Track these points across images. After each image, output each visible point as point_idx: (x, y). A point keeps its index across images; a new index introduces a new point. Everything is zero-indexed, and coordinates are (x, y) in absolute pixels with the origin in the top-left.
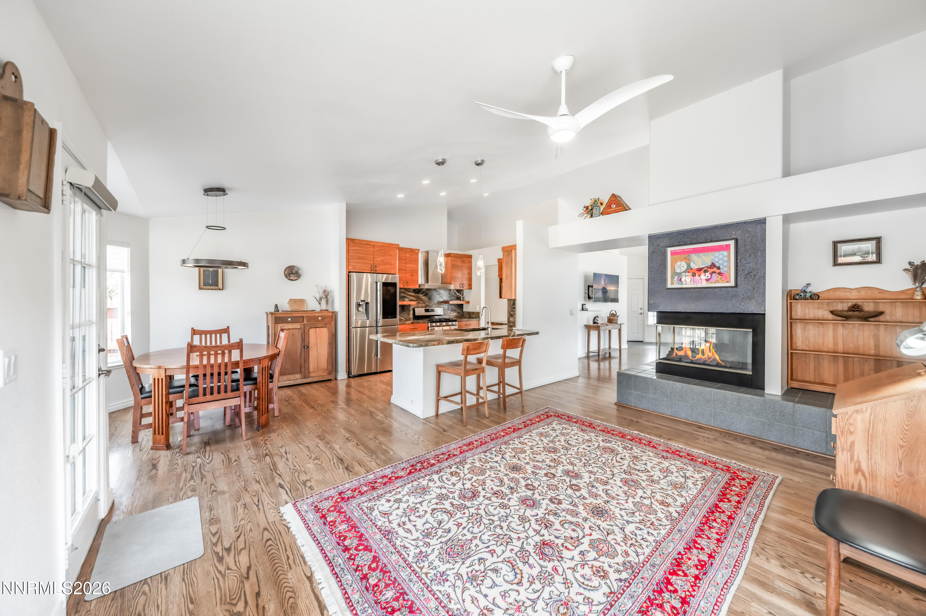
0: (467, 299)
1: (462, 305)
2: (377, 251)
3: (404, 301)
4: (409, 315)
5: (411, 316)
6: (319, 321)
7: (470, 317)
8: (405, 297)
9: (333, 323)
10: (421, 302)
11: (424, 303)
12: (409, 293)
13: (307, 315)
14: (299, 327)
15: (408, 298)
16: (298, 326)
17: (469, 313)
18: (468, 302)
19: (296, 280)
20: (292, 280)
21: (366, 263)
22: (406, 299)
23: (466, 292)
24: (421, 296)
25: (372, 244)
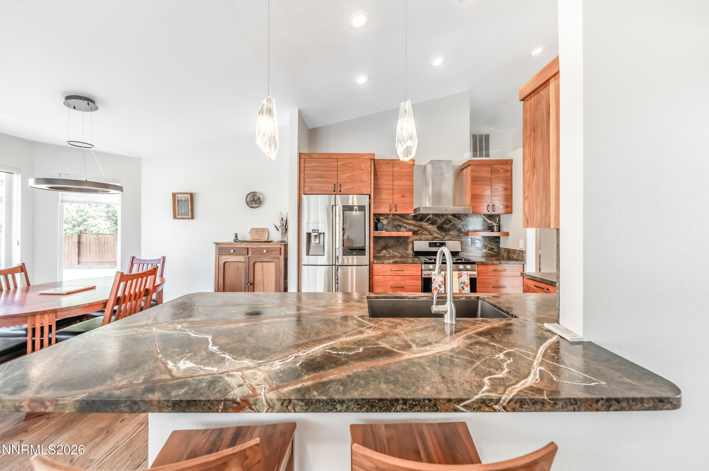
0: (504, 229)
1: (498, 238)
2: (342, 165)
3: (398, 231)
4: (407, 249)
5: (410, 252)
6: (264, 254)
7: (509, 259)
8: (400, 226)
9: (282, 257)
10: (425, 232)
11: (431, 234)
12: (406, 221)
13: (252, 247)
14: (243, 261)
15: (406, 227)
16: (242, 258)
17: (508, 251)
18: (507, 234)
19: (258, 207)
20: (253, 207)
21: (326, 183)
22: (402, 229)
23: (503, 218)
24: (425, 224)
25: (336, 157)
